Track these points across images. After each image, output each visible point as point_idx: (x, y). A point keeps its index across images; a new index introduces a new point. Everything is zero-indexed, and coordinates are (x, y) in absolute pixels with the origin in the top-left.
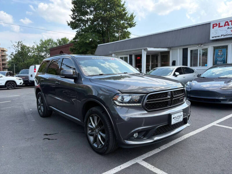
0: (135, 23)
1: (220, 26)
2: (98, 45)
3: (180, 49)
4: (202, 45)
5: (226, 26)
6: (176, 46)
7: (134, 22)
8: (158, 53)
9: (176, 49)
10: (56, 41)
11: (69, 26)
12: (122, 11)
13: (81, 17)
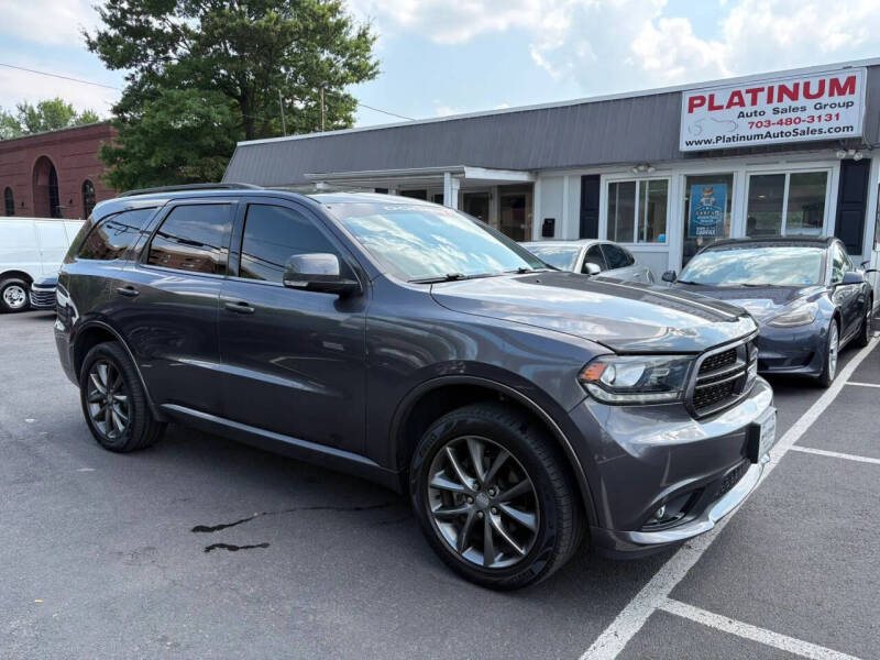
0: (376, 64)
1: (716, 104)
2: (239, 144)
3: (571, 177)
4: (648, 166)
5: (733, 107)
6: (559, 165)
7: (371, 62)
8: (490, 188)
9: (557, 177)
10: (15, 113)
11: (95, 55)
12: (329, 13)
13: (147, 22)
